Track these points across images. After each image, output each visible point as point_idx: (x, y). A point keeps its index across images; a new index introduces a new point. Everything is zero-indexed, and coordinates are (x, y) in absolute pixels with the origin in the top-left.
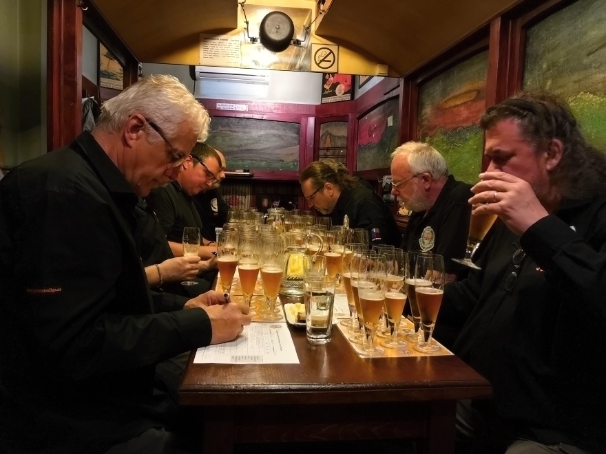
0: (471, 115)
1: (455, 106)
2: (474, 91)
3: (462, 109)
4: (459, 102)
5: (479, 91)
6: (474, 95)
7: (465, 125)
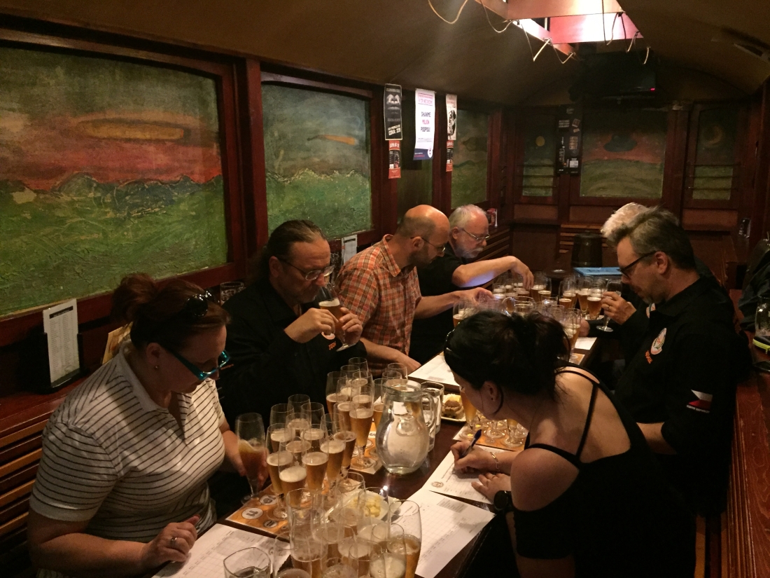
0: (176, 164)
1: (128, 140)
2: (176, 126)
3: (152, 149)
4: (139, 135)
5: (187, 131)
6: (178, 134)
7: (164, 178)
